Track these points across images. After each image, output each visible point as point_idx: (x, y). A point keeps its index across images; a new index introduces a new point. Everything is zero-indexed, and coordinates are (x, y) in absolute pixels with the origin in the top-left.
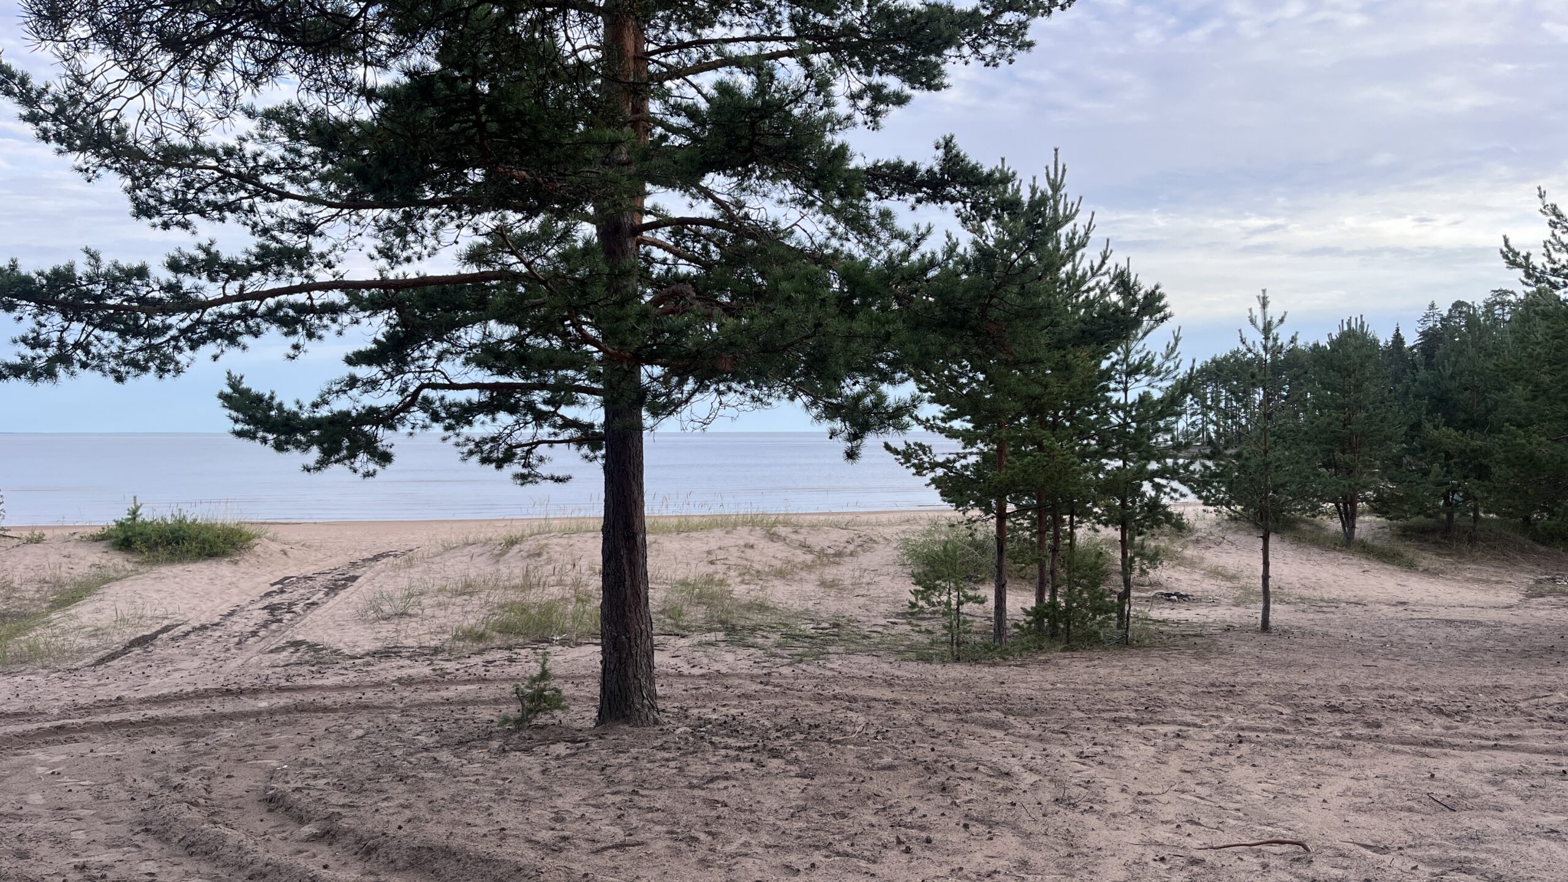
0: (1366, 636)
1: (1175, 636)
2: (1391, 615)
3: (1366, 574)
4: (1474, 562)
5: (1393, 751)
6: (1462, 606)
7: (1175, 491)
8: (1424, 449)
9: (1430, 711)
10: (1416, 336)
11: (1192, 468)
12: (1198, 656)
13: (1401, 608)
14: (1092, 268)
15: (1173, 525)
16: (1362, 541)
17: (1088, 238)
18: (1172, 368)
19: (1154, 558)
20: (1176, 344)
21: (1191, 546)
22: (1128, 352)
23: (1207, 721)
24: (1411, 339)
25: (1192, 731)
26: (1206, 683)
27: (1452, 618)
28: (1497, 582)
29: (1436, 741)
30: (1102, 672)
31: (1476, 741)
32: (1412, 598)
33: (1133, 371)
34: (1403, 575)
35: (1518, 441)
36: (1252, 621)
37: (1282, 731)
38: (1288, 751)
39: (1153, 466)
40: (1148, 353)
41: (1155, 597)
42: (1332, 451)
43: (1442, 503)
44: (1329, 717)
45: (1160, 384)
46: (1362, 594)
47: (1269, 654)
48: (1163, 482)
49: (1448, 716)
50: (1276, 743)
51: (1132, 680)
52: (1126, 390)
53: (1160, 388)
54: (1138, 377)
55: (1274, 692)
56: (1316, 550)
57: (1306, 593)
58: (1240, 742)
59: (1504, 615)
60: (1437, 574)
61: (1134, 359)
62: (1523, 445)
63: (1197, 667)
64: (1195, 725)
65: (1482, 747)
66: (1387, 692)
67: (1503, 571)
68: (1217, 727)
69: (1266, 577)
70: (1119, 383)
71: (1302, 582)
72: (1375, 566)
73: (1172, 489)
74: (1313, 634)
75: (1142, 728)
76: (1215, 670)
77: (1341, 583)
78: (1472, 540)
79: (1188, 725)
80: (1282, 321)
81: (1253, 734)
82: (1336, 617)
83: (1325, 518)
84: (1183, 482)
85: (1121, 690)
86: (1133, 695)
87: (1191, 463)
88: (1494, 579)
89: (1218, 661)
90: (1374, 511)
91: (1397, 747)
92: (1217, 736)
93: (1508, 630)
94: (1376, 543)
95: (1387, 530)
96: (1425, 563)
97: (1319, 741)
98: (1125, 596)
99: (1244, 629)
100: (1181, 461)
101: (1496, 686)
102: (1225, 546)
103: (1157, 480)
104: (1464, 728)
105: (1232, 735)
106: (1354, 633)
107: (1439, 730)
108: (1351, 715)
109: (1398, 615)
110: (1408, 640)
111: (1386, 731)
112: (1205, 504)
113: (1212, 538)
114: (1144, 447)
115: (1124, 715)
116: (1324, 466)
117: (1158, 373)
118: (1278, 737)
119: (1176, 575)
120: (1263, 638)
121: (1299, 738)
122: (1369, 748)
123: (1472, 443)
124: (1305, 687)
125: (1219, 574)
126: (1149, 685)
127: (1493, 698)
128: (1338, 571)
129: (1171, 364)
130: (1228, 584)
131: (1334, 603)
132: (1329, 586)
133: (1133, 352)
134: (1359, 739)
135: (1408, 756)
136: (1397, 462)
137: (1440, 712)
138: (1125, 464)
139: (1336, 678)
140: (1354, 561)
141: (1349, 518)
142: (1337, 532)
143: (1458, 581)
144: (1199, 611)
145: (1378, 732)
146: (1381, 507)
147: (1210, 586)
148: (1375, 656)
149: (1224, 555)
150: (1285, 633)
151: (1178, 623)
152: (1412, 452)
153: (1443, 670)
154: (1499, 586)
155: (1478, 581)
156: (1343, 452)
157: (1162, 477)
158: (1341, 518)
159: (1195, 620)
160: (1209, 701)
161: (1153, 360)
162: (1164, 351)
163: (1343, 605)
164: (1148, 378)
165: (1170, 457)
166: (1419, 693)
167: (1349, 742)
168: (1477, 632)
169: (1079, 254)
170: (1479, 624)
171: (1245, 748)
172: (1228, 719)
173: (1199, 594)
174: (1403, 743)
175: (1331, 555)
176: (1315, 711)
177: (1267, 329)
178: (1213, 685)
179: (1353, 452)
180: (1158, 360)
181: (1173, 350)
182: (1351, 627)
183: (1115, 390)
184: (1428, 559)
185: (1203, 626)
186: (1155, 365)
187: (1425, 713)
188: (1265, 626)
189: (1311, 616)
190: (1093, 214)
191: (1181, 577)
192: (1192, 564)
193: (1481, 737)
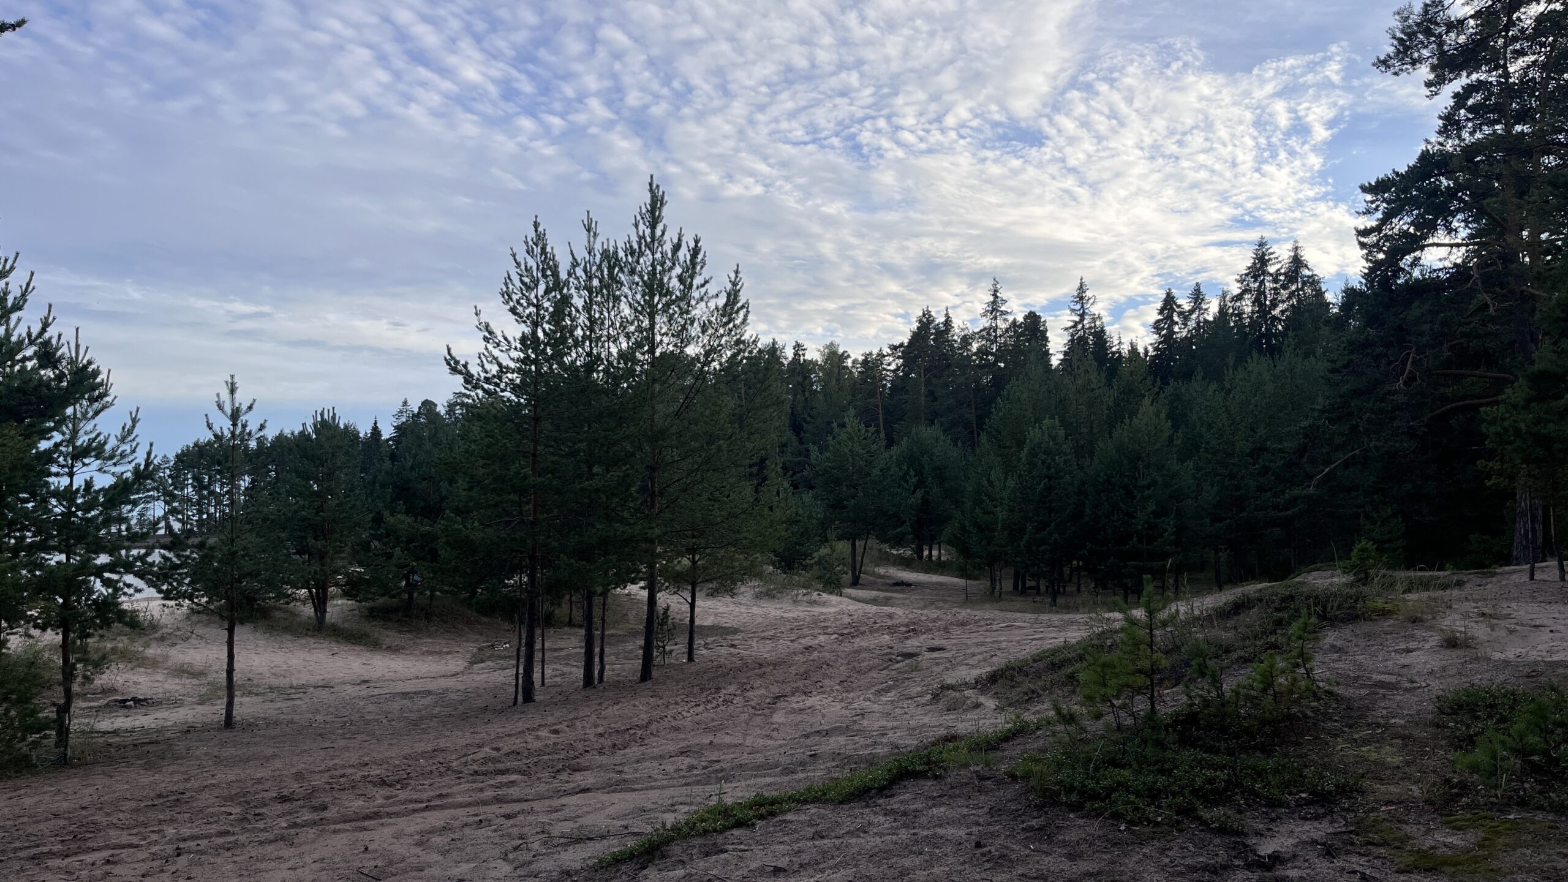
0: (329, 718)
1: (125, 747)
2: (354, 695)
3: (336, 657)
4: (430, 636)
5: (335, 832)
6: (417, 678)
7: (129, 586)
8: (388, 535)
9: (374, 784)
10: (392, 430)
11: (149, 559)
12: (149, 767)
13: (364, 686)
14: (29, 335)
15: (126, 624)
16: (333, 625)
17: (25, 301)
18: (129, 451)
19: (100, 663)
20: (134, 426)
21: (154, 645)
22: (75, 433)
23: (145, 839)
24: (387, 432)
25: (124, 853)
26: (152, 795)
27: (408, 690)
28: (448, 653)
29: (375, 813)
30: (28, 802)
31: (411, 806)
32: (375, 675)
33: (80, 454)
34: (368, 654)
35: (456, 526)
36: (216, 718)
37: (227, 833)
38: (229, 854)
39: (103, 559)
40: (99, 435)
41: (107, 705)
42: (305, 538)
43: (404, 583)
44: (279, 808)
45: (113, 469)
46: (329, 676)
47: (230, 751)
48: (115, 577)
49: (390, 786)
50: (218, 848)
51: (65, 805)
52: (71, 475)
53: (113, 474)
54: (86, 461)
55: (226, 793)
56: (289, 637)
57: (275, 682)
58: (179, 855)
59: (450, 683)
60: (398, 650)
61: (82, 440)
62: (460, 530)
63: (146, 779)
64: (131, 846)
65: (415, 811)
66: (339, 773)
67: (453, 642)
68: (156, 842)
69: (230, 671)
70: (63, 466)
71: (273, 671)
72: (343, 648)
73: (125, 584)
74: (276, 723)
75: (67, 861)
76: (166, 779)
77: (311, 668)
78: (428, 616)
79: (123, 847)
80: (250, 408)
81: (192, 844)
82: (303, 704)
83: (298, 604)
84: (140, 575)
85: (47, 820)
86: (62, 823)
87: (147, 554)
88: (445, 650)
89: (171, 769)
90: (347, 595)
91: (338, 827)
92: (154, 854)
93: (453, 696)
94: (346, 625)
95: (356, 612)
96: (388, 641)
97: (263, 836)
98: (64, 710)
99: (206, 728)
100: (134, 552)
101: (435, 750)
102: (193, 641)
103: (107, 575)
104: (402, 795)
105: (170, 849)
106: (318, 717)
107: (380, 801)
108: (301, 803)
109: (361, 693)
110: (368, 717)
111: (332, 813)
112: (164, 598)
113: (179, 633)
114: (90, 538)
115: (45, 849)
116: (298, 553)
117: (111, 457)
118: (220, 840)
119: (135, 678)
120: (227, 735)
121: (242, 838)
122: (312, 832)
123: (422, 529)
124: (259, 781)
125: (184, 671)
126: (84, 808)
127: (431, 761)
128: (308, 657)
129: (127, 448)
130: (195, 682)
131: (302, 689)
132: (299, 672)
133: (81, 432)
134: (303, 826)
135: (348, 834)
136: (366, 546)
137: (383, 783)
138: (68, 559)
139: (292, 766)
140: (324, 646)
141: (320, 602)
142: (309, 618)
143: (416, 655)
144: (159, 715)
145: (323, 814)
146: (352, 590)
147: (175, 685)
148: (334, 737)
149: (192, 651)
150: (250, 726)
151: (132, 731)
152: (378, 538)
153: (393, 742)
154: (449, 656)
155: (431, 653)
156: (316, 539)
157: (112, 572)
158: (314, 603)
159: (153, 726)
160: (152, 815)
161: (105, 443)
162: (119, 433)
163: (312, 689)
164: (98, 462)
165: (124, 548)
166: (367, 768)
167: (293, 831)
168: (427, 701)
169: (14, 317)
170: (429, 693)
171: (183, 861)
172: (170, 831)
173: (160, 696)
174: (345, 822)
175: (303, 641)
176: (265, 805)
177: (235, 415)
178: (160, 796)
179: (325, 539)
180: (112, 443)
181: (130, 432)
182: (317, 711)
183: (57, 475)
184: (391, 637)
185: (160, 731)
186: (108, 447)
187: (369, 786)
188: (229, 722)
189: (279, 705)
190: (32, 274)
191: (141, 680)
192: (154, 664)
193: (416, 801)
